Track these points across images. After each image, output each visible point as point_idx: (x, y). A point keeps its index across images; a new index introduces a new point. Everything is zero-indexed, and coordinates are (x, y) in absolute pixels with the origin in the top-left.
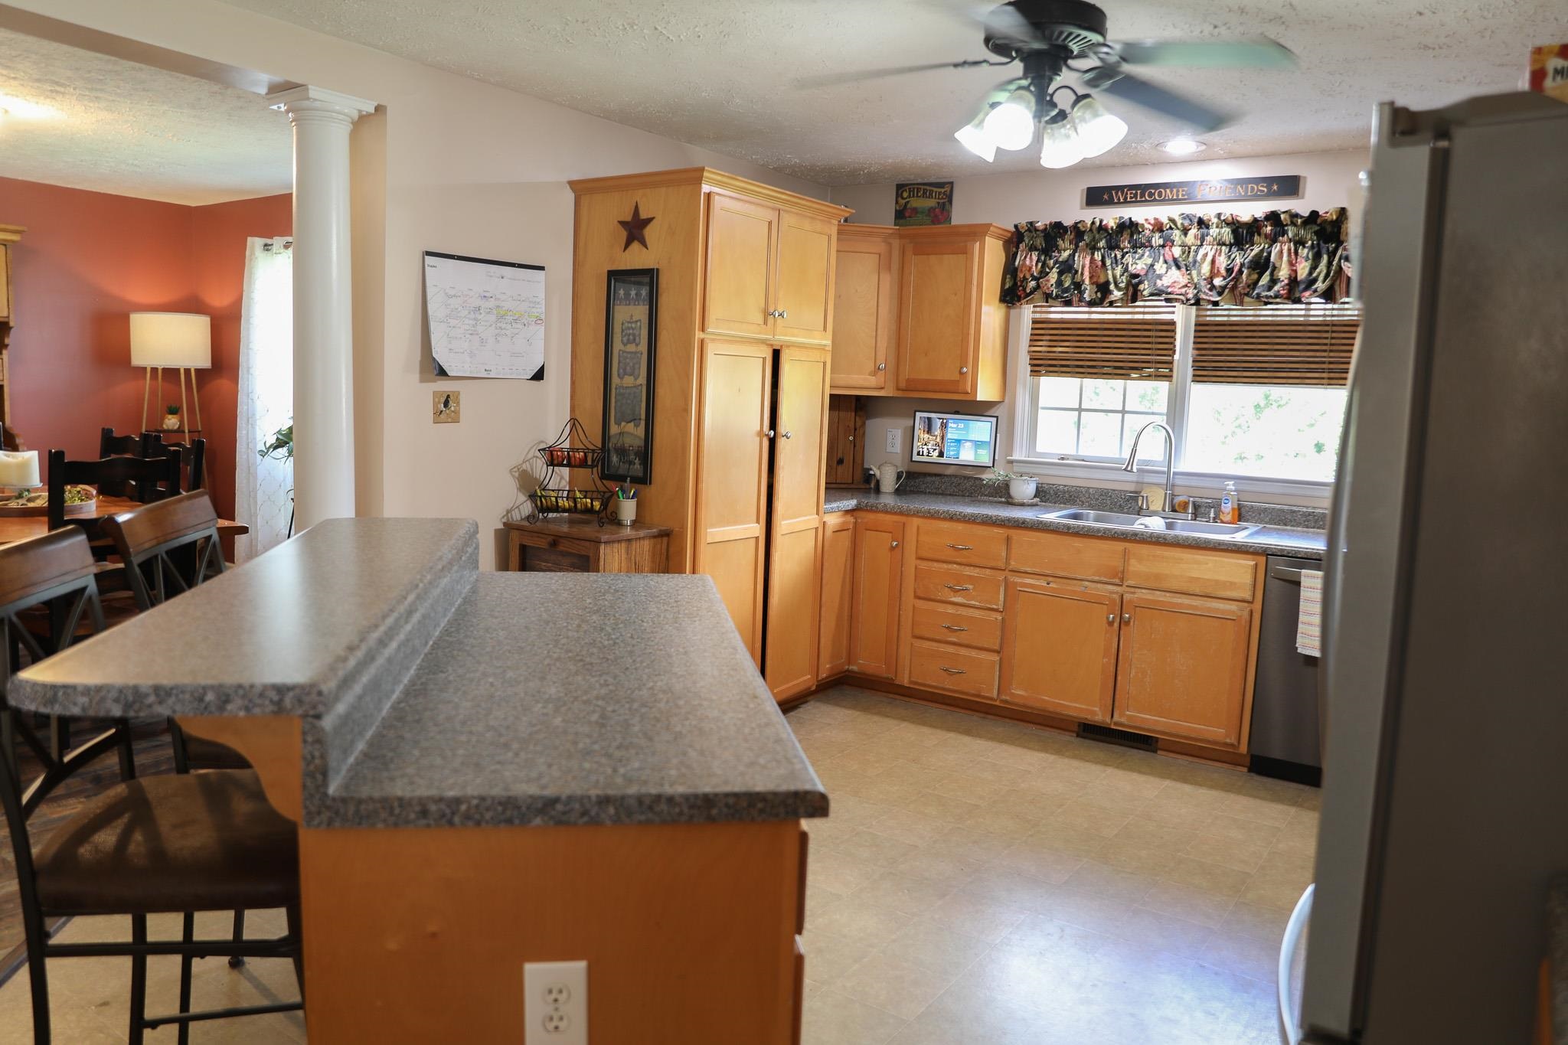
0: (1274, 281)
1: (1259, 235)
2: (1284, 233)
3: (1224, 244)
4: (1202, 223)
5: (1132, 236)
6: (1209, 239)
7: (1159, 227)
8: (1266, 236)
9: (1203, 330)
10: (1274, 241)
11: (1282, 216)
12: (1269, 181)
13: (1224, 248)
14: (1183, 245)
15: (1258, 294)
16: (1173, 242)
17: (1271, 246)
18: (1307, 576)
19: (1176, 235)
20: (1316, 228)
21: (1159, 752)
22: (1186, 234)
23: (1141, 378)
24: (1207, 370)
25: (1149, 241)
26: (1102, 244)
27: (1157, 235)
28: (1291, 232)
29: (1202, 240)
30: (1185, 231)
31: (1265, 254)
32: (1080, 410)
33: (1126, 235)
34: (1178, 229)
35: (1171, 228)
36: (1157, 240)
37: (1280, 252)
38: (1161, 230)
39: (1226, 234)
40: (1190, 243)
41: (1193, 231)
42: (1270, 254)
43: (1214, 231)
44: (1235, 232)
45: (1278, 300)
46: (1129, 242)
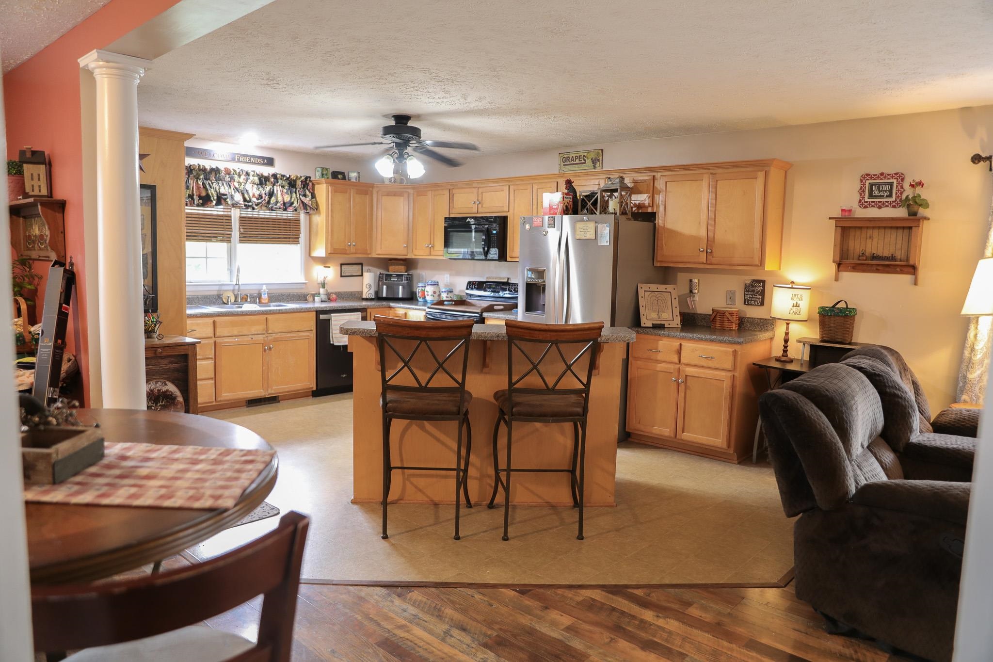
0: (277, 202)
1: (269, 182)
2: (278, 182)
3: (255, 184)
4: (247, 174)
5: (216, 175)
6: (249, 181)
7: (228, 172)
8: (272, 183)
9: (243, 220)
10: (274, 185)
11: (278, 176)
12: (263, 158)
13: (255, 185)
14: (239, 182)
15: (272, 207)
16: (234, 180)
17: (273, 187)
18: (334, 316)
19: (236, 177)
20: (288, 182)
21: (281, 402)
22: (240, 177)
23: (217, 241)
24: (245, 238)
25: (225, 179)
26: (202, 177)
27: (228, 176)
28: (280, 182)
29: (247, 181)
30: (239, 176)
31: (272, 190)
32: (206, 258)
33: (213, 174)
34: (236, 174)
35: (233, 174)
36: (227, 178)
37: (277, 189)
38: (229, 174)
39: (256, 179)
40: (241, 182)
41: (243, 177)
42: (273, 190)
43: (251, 178)
44: (260, 179)
45: (280, 210)
46: (215, 178)
